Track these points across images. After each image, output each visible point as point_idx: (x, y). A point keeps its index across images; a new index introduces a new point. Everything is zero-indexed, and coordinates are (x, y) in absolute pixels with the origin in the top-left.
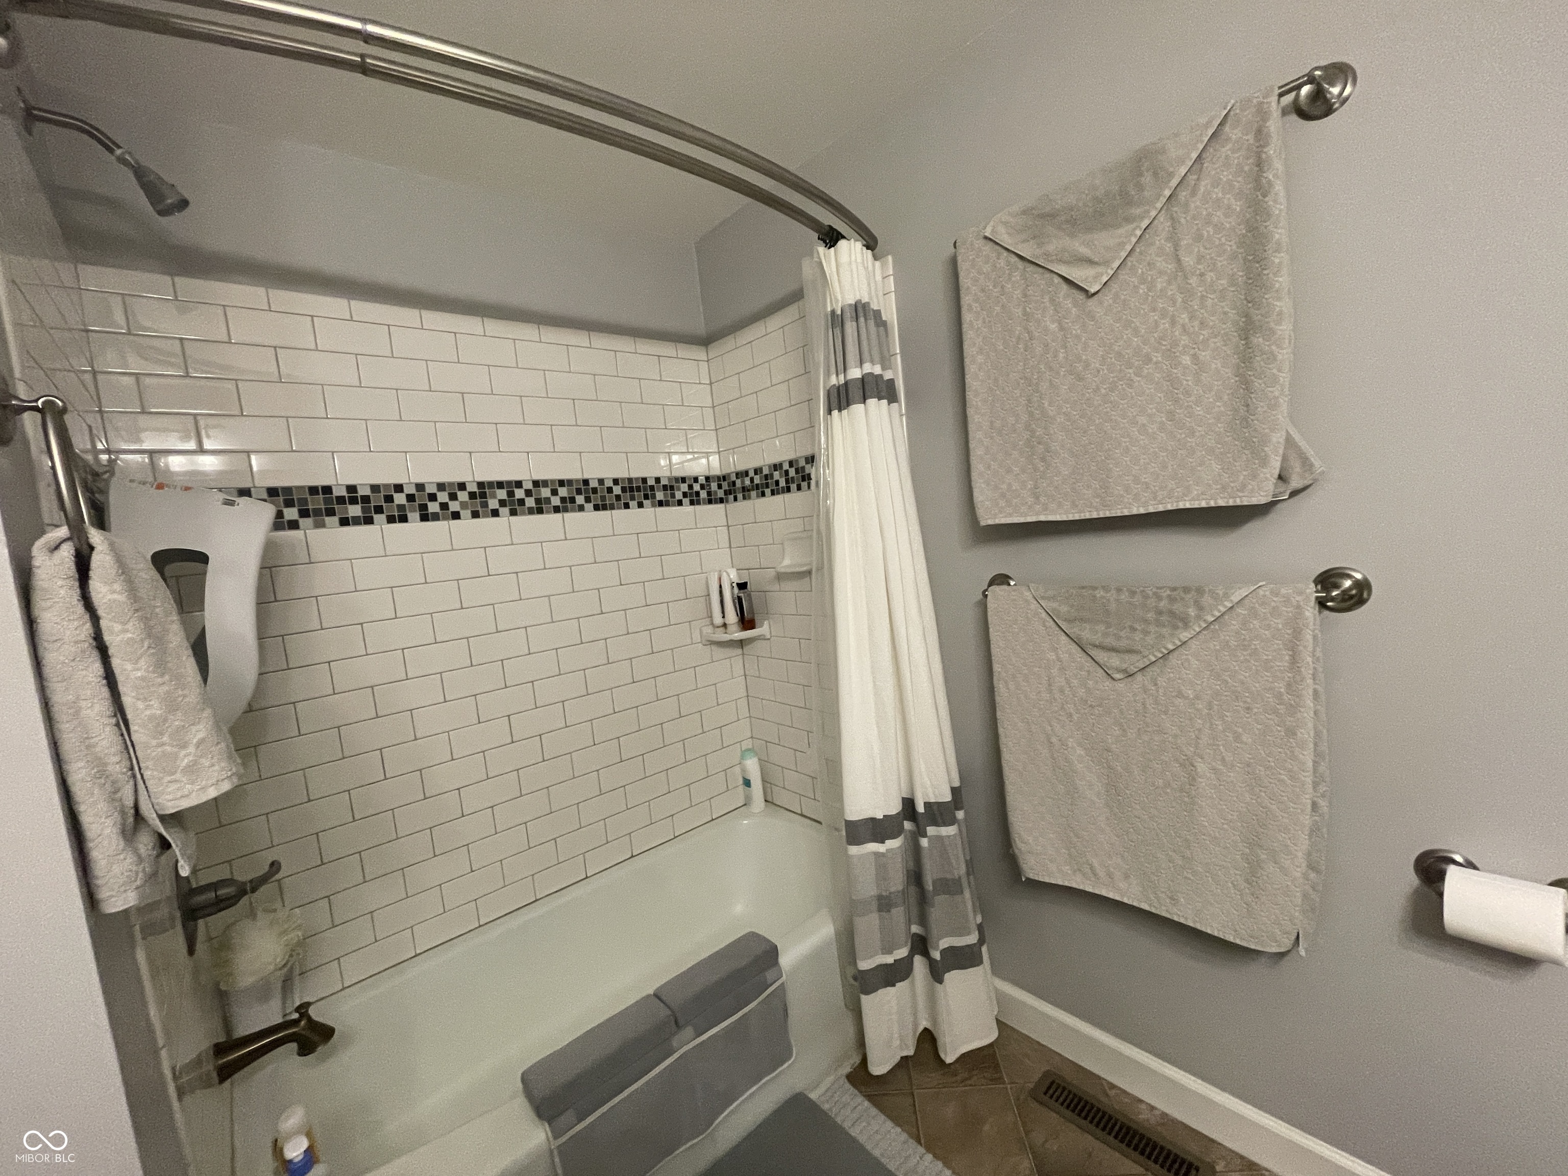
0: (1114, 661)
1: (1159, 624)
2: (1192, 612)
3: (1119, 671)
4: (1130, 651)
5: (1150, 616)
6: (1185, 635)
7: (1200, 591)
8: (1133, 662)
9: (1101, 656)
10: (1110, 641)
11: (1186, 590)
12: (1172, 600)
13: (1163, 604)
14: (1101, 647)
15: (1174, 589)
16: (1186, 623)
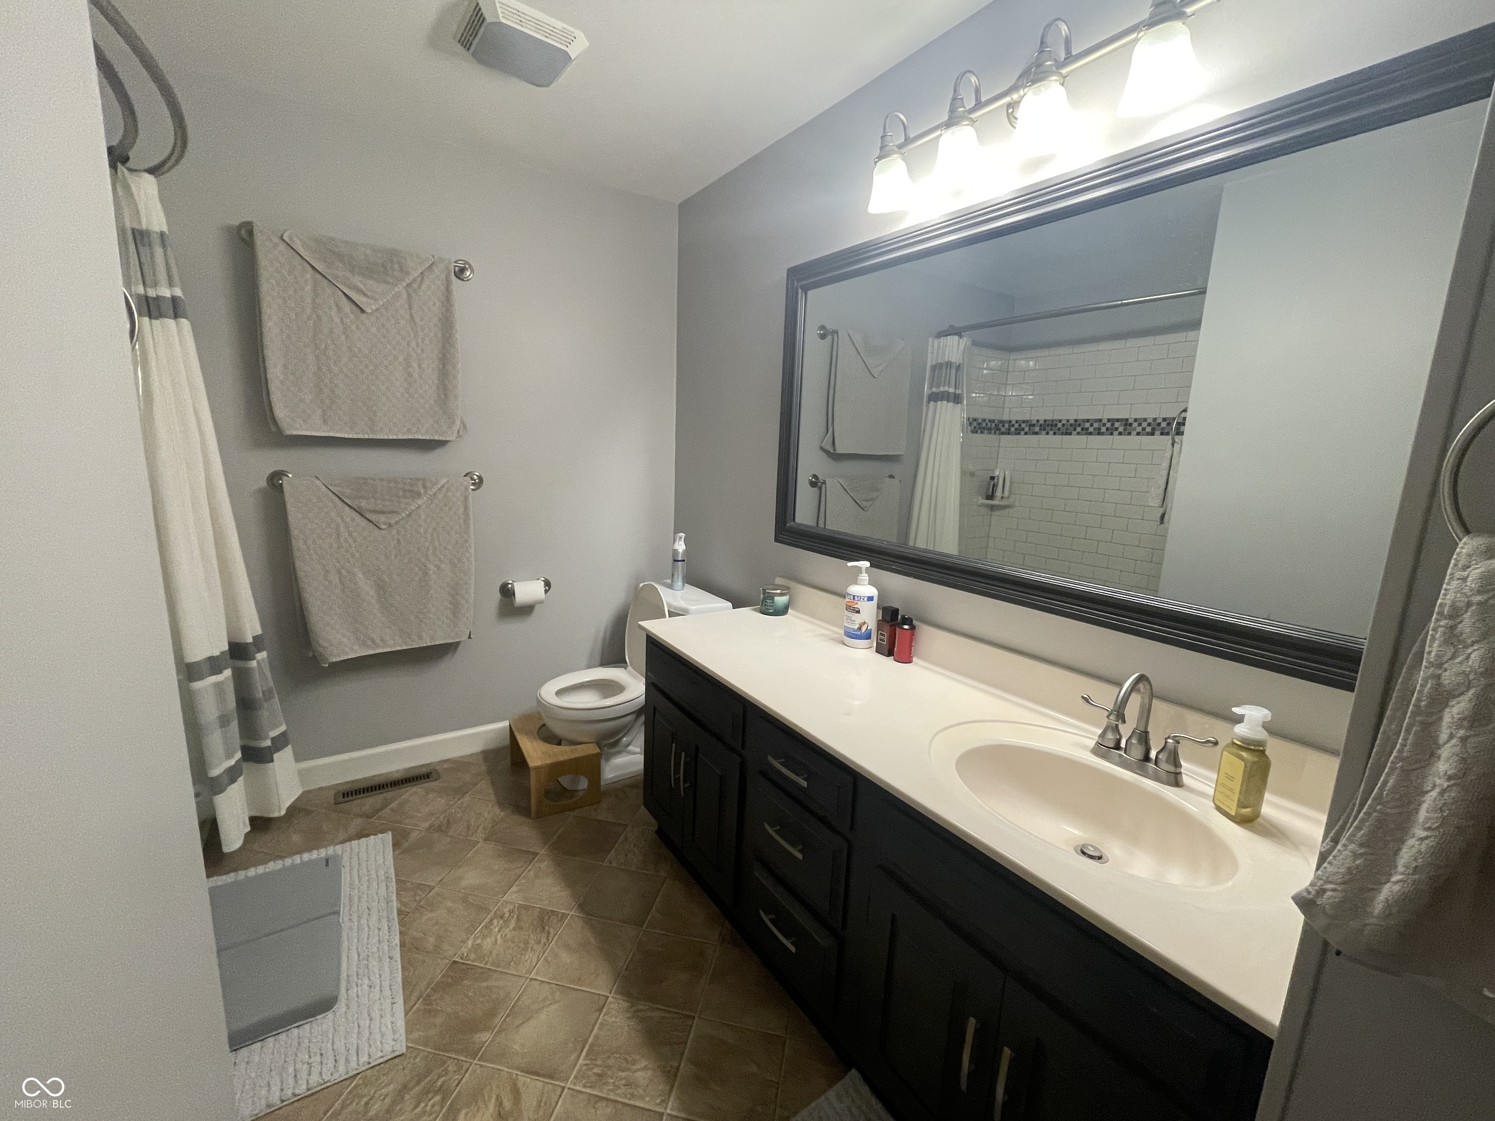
0: (382, 518)
1: (404, 497)
2: (422, 491)
3: (385, 524)
4: (392, 512)
5: (401, 493)
6: (420, 502)
7: (424, 480)
8: (394, 519)
9: (372, 517)
10: (380, 507)
11: (418, 480)
12: (412, 485)
13: (407, 488)
14: (375, 512)
15: (411, 479)
16: (419, 495)
